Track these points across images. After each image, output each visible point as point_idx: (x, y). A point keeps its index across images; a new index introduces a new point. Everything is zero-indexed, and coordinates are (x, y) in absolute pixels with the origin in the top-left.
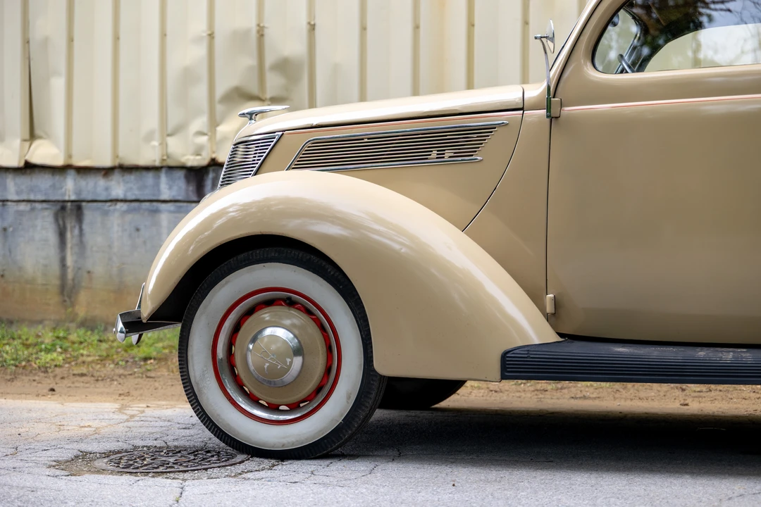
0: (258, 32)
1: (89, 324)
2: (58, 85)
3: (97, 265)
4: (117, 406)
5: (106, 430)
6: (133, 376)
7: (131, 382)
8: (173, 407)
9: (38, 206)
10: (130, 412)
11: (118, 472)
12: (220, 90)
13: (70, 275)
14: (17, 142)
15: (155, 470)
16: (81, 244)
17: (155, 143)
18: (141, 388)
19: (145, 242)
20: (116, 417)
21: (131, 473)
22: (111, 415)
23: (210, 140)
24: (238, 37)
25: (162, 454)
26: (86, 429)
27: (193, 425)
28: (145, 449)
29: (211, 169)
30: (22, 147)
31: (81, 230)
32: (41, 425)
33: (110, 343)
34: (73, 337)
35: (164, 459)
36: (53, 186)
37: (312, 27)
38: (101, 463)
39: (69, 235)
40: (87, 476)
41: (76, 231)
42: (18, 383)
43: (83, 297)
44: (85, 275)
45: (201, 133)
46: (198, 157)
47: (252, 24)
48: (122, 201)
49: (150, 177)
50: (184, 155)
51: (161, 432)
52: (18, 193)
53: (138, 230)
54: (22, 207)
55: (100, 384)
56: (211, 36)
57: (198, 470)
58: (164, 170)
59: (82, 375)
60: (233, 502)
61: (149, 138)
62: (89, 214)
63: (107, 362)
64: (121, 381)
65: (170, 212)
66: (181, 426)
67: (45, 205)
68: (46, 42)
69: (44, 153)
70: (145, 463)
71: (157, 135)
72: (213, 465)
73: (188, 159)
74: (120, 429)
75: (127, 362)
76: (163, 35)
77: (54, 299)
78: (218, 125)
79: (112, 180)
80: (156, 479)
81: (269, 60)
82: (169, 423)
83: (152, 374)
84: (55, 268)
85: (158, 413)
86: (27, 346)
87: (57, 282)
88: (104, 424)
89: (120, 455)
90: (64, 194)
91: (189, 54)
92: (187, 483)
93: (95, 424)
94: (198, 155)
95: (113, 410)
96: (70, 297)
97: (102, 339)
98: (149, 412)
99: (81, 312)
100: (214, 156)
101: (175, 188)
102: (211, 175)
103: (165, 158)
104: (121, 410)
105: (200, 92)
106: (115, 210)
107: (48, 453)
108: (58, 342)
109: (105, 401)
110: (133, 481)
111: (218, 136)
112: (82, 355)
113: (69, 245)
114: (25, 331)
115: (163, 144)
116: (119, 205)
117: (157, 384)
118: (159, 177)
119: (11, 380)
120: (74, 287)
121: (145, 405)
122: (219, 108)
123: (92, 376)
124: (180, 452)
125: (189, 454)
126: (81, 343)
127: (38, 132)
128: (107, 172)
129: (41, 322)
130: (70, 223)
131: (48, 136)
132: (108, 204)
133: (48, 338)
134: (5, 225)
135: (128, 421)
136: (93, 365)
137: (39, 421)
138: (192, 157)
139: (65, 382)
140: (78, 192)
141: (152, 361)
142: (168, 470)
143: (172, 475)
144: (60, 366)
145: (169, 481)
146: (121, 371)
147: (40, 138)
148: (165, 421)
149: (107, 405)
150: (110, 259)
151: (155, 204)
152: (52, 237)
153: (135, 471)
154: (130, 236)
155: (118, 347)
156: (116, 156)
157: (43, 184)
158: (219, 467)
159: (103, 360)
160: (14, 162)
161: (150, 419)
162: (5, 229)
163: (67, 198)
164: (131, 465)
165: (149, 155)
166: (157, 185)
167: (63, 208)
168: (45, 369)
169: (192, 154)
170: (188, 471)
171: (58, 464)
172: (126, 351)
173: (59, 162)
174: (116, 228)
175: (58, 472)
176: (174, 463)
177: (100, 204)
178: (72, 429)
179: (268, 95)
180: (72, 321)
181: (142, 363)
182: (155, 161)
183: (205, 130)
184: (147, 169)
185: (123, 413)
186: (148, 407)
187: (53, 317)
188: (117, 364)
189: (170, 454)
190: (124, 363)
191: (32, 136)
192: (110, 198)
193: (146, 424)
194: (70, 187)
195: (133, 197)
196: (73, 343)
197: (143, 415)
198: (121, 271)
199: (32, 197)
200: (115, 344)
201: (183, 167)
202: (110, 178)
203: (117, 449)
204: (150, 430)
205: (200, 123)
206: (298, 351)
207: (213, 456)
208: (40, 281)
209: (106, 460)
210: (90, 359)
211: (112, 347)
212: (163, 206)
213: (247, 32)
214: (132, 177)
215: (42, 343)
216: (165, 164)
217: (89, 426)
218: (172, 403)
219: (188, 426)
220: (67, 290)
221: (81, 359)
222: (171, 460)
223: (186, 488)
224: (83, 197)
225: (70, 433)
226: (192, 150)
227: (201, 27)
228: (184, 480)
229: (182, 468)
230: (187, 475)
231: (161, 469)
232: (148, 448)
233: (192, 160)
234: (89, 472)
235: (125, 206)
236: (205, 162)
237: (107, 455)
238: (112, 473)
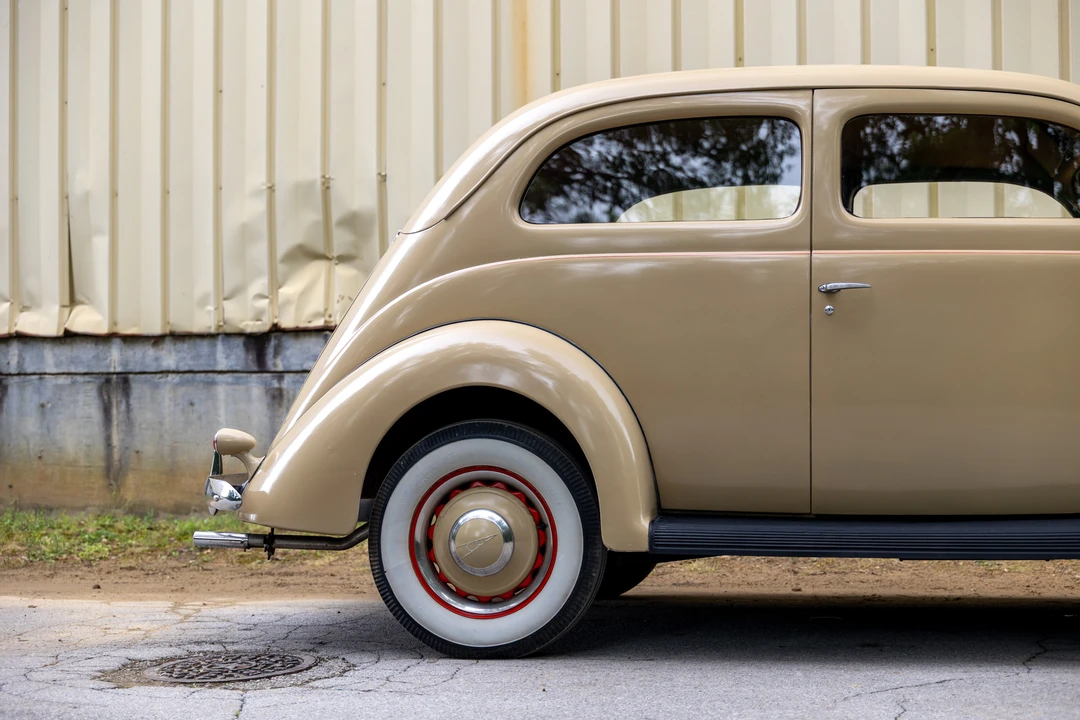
0: (323, 184)
1: (137, 510)
2: (101, 244)
3: (147, 444)
4: (170, 604)
5: (158, 632)
6: (188, 569)
7: (186, 575)
8: (232, 604)
9: (79, 379)
10: (183, 611)
11: (171, 683)
12: (282, 248)
13: (116, 456)
14: (56, 308)
15: (212, 680)
16: (129, 421)
17: (211, 308)
18: (197, 583)
19: (200, 418)
20: (168, 617)
21: (185, 683)
22: (163, 616)
23: (271, 303)
24: (301, 190)
25: (220, 660)
26: (135, 632)
27: (255, 625)
28: (201, 654)
29: (273, 335)
30: (61, 315)
31: (128, 405)
32: (84, 629)
33: (161, 531)
34: (120, 525)
35: (222, 666)
36: (96, 357)
37: (383, 178)
38: (152, 673)
39: (114, 411)
40: (136, 688)
41: (123, 407)
42: (58, 580)
43: (131, 480)
44: (133, 454)
45: (261, 296)
46: (259, 323)
47: (317, 176)
48: (173, 372)
49: (204, 346)
50: (242, 321)
51: (219, 635)
52: (56, 365)
53: (192, 404)
54: (62, 380)
55: (151, 579)
56: (271, 189)
57: (260, 678)
58: (220, 337)
59: (131, 568)
60: (300, 716)
61: (203, 302)
62: (137, 387)
63: (159, 553)
64: (174, 575)
65: (228, 383)
66: (241, 627)
67: (87, 378)
68: (87, 197)
69: (87, 320)
70: (201, 671)
71: (212, 299)
72: (277, 673)
73: (247, 325)
74: (173, 632)
75: (182, 552)
76: (218, 188)
77: (99, 483)
78: (280, 287)
79: (162, 349)
80: (214, 690)
81: (336, 216)
82: (229, 624)
83: (209, 566)
84: (99, 448)
85: (215, 611)
86: (69, 537)
87: (102, 464)
88: (155, 626)
89: (172, 663)
90: (109, 366)
91: (247, 209)
92: (248, 694)
93: (145, 626)
94: (258, 320)
95: (165, 610)
96: (116, 480)
97: (153, 526)
98: (205, 611)
99: (130, 496)
100: (276, 321)
101: (233, 357)
102: (273, 343)
103: (221, 324)
104: (174, 609)
105: (259, 252)
106: (166, 382)
107: (92, 662)
108: (104, 531)
109: (157, 599)
110: (188, 694)
111: (281, 299)
112: (131, 546)
113: (115, 423)
114: (68, 520)
115: (219, 308)
116: (171, 377)
117: (214, 578)
118: (215, 346)
119: (51, 576)
120: (121, 469)
121: (201, 603)
122: (281, 268)
123: (142, 569)
124: (240, 657)
125: (250, 660)
126: (129, 531)
127: (79, 296)
128: (157, 340)
129: (83, 508)
130: (116, 397)
131: (90, 301)
132: (159, 376)
133: (91, 529)
134: (43, 401)
135: (181, 621)
136: (143, 556)
137: (82, 624)
138: (251, 323)
139: (112, 577)
140: (125, 363)
141: (209, 551)
142: (227, 679)
143: (231, 685)
144: (106, 559)
145: (228, 692)
146: (173, 563)
147: (82, 303)
148: (223, 621)
149: (159, 604)
150: (161, 437)
151: (211, 375)
152: (95, 412)
153: (189, 681)
154: (183, 411)
155: (171, 536)
156: (166, 322)
157: (85, 353)
158: (284, 675)
159: (153, 551)
160: (52, 330)
161: (206, 619)
162: (43, 406)
163: (112, 370)
164: (186, 674)
165: (203, 321)
166: (213, 354)
167: (108, 381)
168: (88, 562)
169: (252, 320)
170: (249, 680)
171: (104, 675)
172: (179, 540)
173: (104, 330)
174: (167, 402)
175: (104, 685)
176: (233, 671)
177: (149, 376)
178: (119, 633)
179: (335, 254)
180: (118, 507)
181: (198, 553)
182: (210, 327)
183: (266, 294)
184: (202, 336)
185: (177, 613)
186: (204, 604)
187: (97, 503)
188: (170, 555)
189: (230, 660)
190: (177, 554)
191: (73, 301)
192: (159, 370)
193: (202, 625)
194: (115, 358)
195: (187, 368)
196: (120, 532)
197: (199, 614)
198: (173, 450)
199: (73, 370)
200: (167, 532)
201: (241, 334)
202: (161, 347)
203: (171, 655)
204: (207, 632)
205: (260, 285)
207: (276, 662)
208: (82, 463)
209: (157, 669)
210: (139, 550)
211: (163, 536)
212: (220, 377)
213: (311, 185)
214: (185, 346)
215: (85, 532)
216: (221, 331)
217: (139, 629)
218: (232, 599)
219: (249, 627)
220: (113, 472)
221: (129, 550)
222: (231, 667)
223: (247, 700)
224: (131, 367)
225: (117, 638)
226: (251, 315)
227: (257, 178)
228: (245, 691)
229: (242, 677)
230: (247, 685)
231: (219, 678)
232: (205, 653)
233: (252, 326)
234: (139, 683)
235: (176, 378)
236: (266, 328)
237: (158, 662)
238: (164, 684)
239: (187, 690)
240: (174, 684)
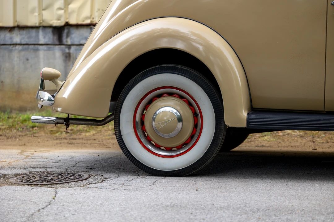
1: (2, 109)
3: (6, 78)
4: (19, 151)
5: (14, 163)
6: (26, 136)
7: (26, 139)
8: (48, 151)
10: (26, 154)
11: (22, 184)
15: (41, 183)
17: (36, 14)
18: (31, 142)
19: (31, 66)
20: (19, 156)
21: (29, 185)
22: (17, 156)
23: (65, 12)
25: (45, 175)
26: (3, 163)
27: (60, 161)
28: (35, 173)
29: (66, 27)
33: (14, 119)
35: (46, 178)
38: (13, 180)
40: (6, 186)
45: (60, 9)
46: (59, 21)
48: (19, 44)
49: (33, 32)
50: (51, 20)
51: (43, 164)
53: (27, 60)
55: (10, 140)
57: (64, 183)
58: (41, 28)
60: (83, 199)
61: (33, 11)
63: (13, 129)
64: (20, 138)
65: (45, 50)
66: (53, 161)
70: (36, 180)
71: (37, 10)
72: (71, 181)
73: (53, 23)
74: (22, 163)
75: (23, 129)
78: (69, 4)
79: (14, 33)
80: (42, 188)
82: (47, 160)
83: (37, 135)
85: (41, 154)
88: (13, 160)
89: (22, 176)
92: (58, 190)
93: (8, 160)
94: (59, 20)
95: (17, 153)
97: (10, 117)
98: (36, 154)
100: (67, 21)
101: (47, 38)
102: (66, 31)
103: (41, 21)
104: (21, 153)
106: (15, 49)
109: (13, 149)
110: (30, 189)
111: (70, 10)
115: (40, 14)
116: (17, 47)
117: (39, 140)
118: (38, 32)
121: (34, 151)
123: (5, 136)
124: (53, 174)
125: (59, 175)
128: (11, 29)
132: (12, 46)
135: (25, 158)
136: (5, 130)
138: (56, 21)
141: (36, 128)
142: (48, 183)
143: (50, 186)
145: (49, 189)
146: (20, 133)
148: (45, 158)
149: (14, 151)
150: (13, 75)
151: (36, 46)
153: (31, 184)
154: (23, 63)
155: (18, 121)
156: (15, 21)
158: (75, 182)
159: (10, 128)
161: (37, 158)
164: (29, 181)
165: (33, 21)
166: (37, 36)
169: (56, 20)
170: (58, 184)
172: (22, 123)
174: (16, 59)
176: (51, 180)
177: (7, 46)
181: (31, 129)
182: (36, 23)
183: (63, 7)
184: (32, 27)
185: (23, 155)
186: (35, 151)
188: (18, 130)
189: (49, 175)
190: (21, 129)
192: (12, 43)
193: (35, 160)
195: (25, 43)
197: (33, 155)
200: (16, 119)
201: (51, 27)
202: (13, 33)
203: (21, 173)
204: (37, 163)
205: (60, 3)
207: (71, 176)
209: (15, 178)
210: (3, 127)
211: (15, 121)
212: (41, 47)
214: (24, 32)
216: (41, 25)
217: (5, 161)
218: (48, 149)
219: (57, 161)
222: (49, 178)
226: (55, 17)
231: (44, 183)
232: (37, 172)
233: (56, 23)
234: (7, 184)
235: (20, 47)
236: (63, 24)
237: (16, 176)
238: (19, 185)
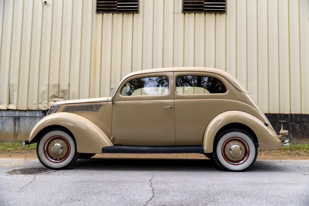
1: (20, 142)
2: (16, 93)
3: (22, 130)
4: (24, 159)
5: (21, 164)
7: (28, 154)
9: (10, 117)
10: (26, 160)
12: (50, 95)
13: (16, 132)
14: (6, 104)
16: (19, 125)
18: (30, 155)
20: (23, 161)
23: (48, 105)
24: (54, 85)
25: (32, 169)
30: (7, 105)
34: (16, 145)
36: (14, 114)
37: (69, 84)
39: (16, 124)
41: (18, 123)
42: (2, 155)
43: (19, 136)
44: (20, 132)
45: (46, 104)
47: (57, 83)
49: (34, 112)
50: (42, 108)
51: (33, 165)
52: (5, 115)
54: (6, 118)
55: (21, 154)
56: (49, 85)
57: (39, 173)
58: (38, 111)
59: (17, 152)
61: (35, 104)
62: (21, 119)
63: (23, 150)
64: (26, 154)
66: (37, 163)
67: (11, 117)
68: (13, 85)
69: (12, 107)
71: (36, 104)
74: (24, 164)
75: (28, 149)
76: (39, 84)
77: (13, 137)
78: (49, 102)
79: (26, 113)
81: (60, 90)
82: (35, 163)
83: (33, 152)
84: (13, 130)
86: (6, 147)
87: (14, 133)
91: (44, 88)
96: (16, 136)
98: (31, 160)
99: (18, 139)
100: (48, 108)
101: (40, 114)
103: (38, 108)
105: (46, 96)
108: (13, 145)
111: (49, 104)
112: (18, 148)
113: (16, 126)
114: (5, 143)
115: (38, 106)
116: (28, 118)
117: (33, 154)
118: (36, 112)
119: (1, 154)
120: (17, 134)
122: (50, 99)
124: (36, 169)
125: (38, 169)
126: (18, 146)
127: (11, 102)
128: (25, 111)
129: (9, 141)
130: (17, 121)
131: (13, 103)
133: (11, 145)
134: (2, 121)
135: (26, 162)
136: (20, 150)
137: (6, 163)
139: (13, 154)
140: (19, 115)
144: (13, 151)
146: (26, 152)
147: (11, 104)
149: (22, 159)
150: (25, 128)
151: (35, 117)
152: (13, 124)
154: (30, 124)
156: (27, 108)
157: (11, 113)
158: (44, 172)
159: (22, 149)
160: (5, 109)
161: (31, 162)
162: (2, 122)
163: (16, 116)
164: (25, 172)
165: (35, 108)
166: (36, 114)
167: (15, 118)
168: (9, 151)
171: (8, 172)
172: (27, 147)
173: (15, 109)
174: (27, 122)
175: (8, 174)
177: (24, 117)
179: (60, 96)
180: (16, 141)
181: (31, 150)
184: (34, 110)
187: (12, 140)
188: (25, 150)
189: (34, 169)
191: (9, 103)
192: (26, 116)
194: (17, 114)
195: (31, 116)
196: (16, 146)
197: (29, 161)
198: (27, 131)
199: (9, 116)
201: (42, 110)
203: (22, 169)
204: (30, 164)
205: (46, 102)
206: (62, 148)
207: (43, 170)
208: (10, 133)
211: (25, 147)
212: (37, 118)
213: (56, 84)
214: (31, 112)
215: (9, 146)
217: (17, 164)
220: (15, 135)
221: (18, 149)
222: (34, 171)
223: (36, 177)
224: (20, 116)
225: (12, 165)
226: (44, 107)
227: (47, 83)
228: (36, 175)
229: (36, 173)
230: (36, 174)
231: (31, 173)
232: (29, 168)
233: (44, 109)
234: (15, 174)
235: (29, 118)
236: (46, 109)
237: (20, 170)
238: (20, 174)
239: (25, 175)
240: (22, 174)
